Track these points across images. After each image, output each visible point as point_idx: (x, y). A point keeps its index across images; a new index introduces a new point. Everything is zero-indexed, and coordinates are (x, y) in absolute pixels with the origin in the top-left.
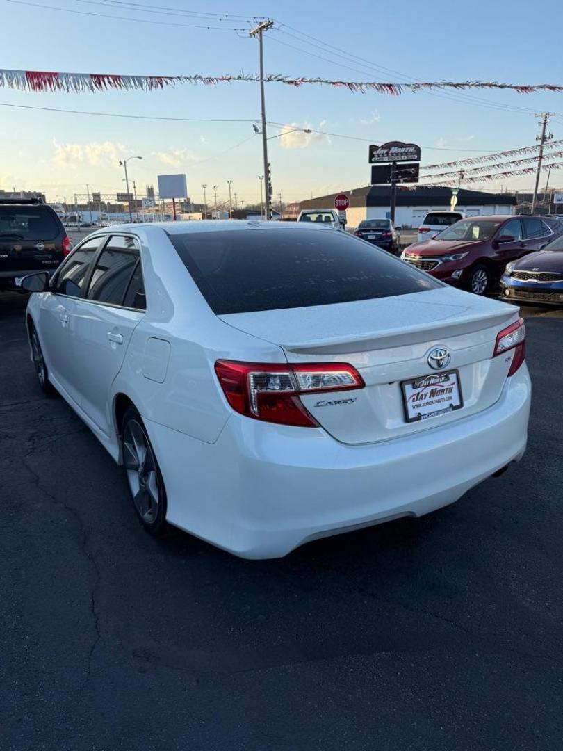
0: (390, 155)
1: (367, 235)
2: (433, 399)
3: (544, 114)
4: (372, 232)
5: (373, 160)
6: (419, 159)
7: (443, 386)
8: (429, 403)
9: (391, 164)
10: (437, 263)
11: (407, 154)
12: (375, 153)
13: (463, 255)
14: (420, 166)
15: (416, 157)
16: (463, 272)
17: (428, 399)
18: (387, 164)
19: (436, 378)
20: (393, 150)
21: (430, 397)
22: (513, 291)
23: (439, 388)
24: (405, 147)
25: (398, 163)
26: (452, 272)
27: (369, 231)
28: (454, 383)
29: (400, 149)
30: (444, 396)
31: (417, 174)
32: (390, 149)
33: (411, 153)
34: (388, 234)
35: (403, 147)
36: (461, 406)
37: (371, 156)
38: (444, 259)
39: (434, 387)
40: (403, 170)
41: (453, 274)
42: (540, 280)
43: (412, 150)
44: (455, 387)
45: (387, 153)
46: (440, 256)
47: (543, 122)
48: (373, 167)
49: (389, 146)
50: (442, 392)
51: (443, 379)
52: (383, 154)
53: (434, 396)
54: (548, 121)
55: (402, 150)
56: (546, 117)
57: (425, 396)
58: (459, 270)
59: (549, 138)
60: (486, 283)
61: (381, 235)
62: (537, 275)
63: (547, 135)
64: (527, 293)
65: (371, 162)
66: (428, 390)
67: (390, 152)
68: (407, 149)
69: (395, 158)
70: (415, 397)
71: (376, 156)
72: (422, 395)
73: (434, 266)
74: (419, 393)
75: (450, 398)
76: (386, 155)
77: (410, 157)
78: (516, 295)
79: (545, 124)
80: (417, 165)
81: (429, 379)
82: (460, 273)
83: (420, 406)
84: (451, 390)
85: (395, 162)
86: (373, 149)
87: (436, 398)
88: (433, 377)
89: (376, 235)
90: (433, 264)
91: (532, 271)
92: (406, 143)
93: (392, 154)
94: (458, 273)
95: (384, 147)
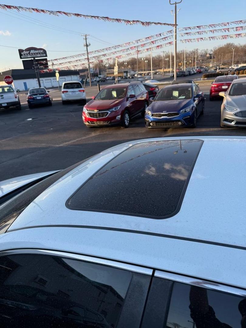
0: (31, 54)
1: (36, 97)
3: (85, 35)
4: (38, 95)
5: (22, 57)
6: (46, 56)
9: (33, 59)
10: (108, 113)
11: (40, 53)
12: (22, 53)
13: (119, 107)
14: (48, 60)
15: (45, 55)
16: (121, 116)
18: (30, 59)
20: (32, 52)
22: (154, 123)
24: (38, 50)
25: (36, 58)
26: (116, 117)
27: (36, 95)
29: (35, 51)
31: (47, 64)
32: (30, 51)
33: (42, 53)
34: (47, 95)
35: (37, 50)
37: (21, 55)
38: (110, 110)
40: (40, 62)
41: (117, 118)
42: (168, 116)
43: (42, 51)
45: (29, 53)
46: (108, 109)
47: (85, 38)
48: (23, 61)
49: (29, 49)
52: (27, 54)
54: (87, 38)
55: (37, 52)
56: (86, 36)
58: (119, 115)
59: (89, 45)
60: (128, 119)
61: (44, 96)
62: (165, 114)
63: (88, 44)
64: (162, 124)
65: (21, 58)
67: (31, 53)
68: (39, 51)
69: (34, 56)
71: (23, 55)
73: (106, 115)
76: (28, 54)
77: (42, 55)
78: (156, 125)
79: (86, 39)
80: (46, 60)
82: (120, 116)
85: (34, 58)
86: (20, 51)
89: (41, 96)
90: (106, 114)
91: (163, 113)
92: (38, 48)
93: (32, 54)
94: (118, 117)
95: (27, 50)
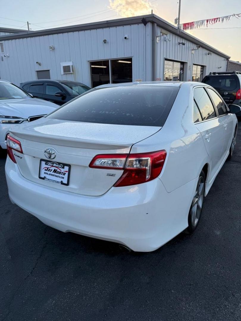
2: (54, 174)
7: (60, 170)
8: (52, 175)
17: (52, 173)
19: (57, 164)
21: (53, 172)
23: (58, 170)
28: (67, 172)
30: (60, 175)
36: (67, 184)
39: (56, 169)
44: (67, 173)
50: (60, 173)
51: (60, 166)
53: (55, 173)
57: (51, 171)
66: (53, 168)
70: (46, 169)
72: (49, 169)
74: (48, 168)
75: (63, 178)
81: (53, 163)
83: (47, 174)
84: (64, 174)
87: (56, 174)
88: (55, 163)
